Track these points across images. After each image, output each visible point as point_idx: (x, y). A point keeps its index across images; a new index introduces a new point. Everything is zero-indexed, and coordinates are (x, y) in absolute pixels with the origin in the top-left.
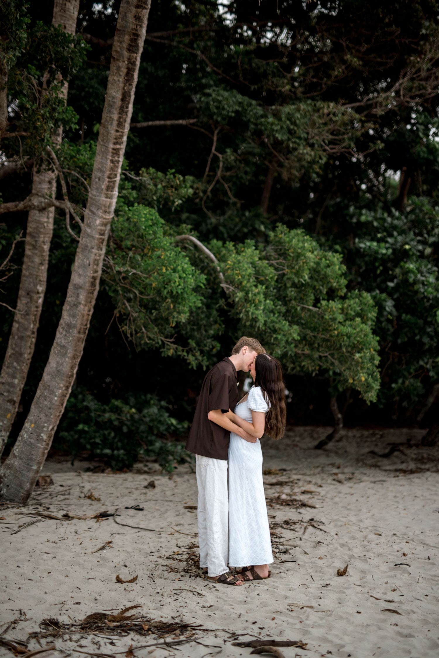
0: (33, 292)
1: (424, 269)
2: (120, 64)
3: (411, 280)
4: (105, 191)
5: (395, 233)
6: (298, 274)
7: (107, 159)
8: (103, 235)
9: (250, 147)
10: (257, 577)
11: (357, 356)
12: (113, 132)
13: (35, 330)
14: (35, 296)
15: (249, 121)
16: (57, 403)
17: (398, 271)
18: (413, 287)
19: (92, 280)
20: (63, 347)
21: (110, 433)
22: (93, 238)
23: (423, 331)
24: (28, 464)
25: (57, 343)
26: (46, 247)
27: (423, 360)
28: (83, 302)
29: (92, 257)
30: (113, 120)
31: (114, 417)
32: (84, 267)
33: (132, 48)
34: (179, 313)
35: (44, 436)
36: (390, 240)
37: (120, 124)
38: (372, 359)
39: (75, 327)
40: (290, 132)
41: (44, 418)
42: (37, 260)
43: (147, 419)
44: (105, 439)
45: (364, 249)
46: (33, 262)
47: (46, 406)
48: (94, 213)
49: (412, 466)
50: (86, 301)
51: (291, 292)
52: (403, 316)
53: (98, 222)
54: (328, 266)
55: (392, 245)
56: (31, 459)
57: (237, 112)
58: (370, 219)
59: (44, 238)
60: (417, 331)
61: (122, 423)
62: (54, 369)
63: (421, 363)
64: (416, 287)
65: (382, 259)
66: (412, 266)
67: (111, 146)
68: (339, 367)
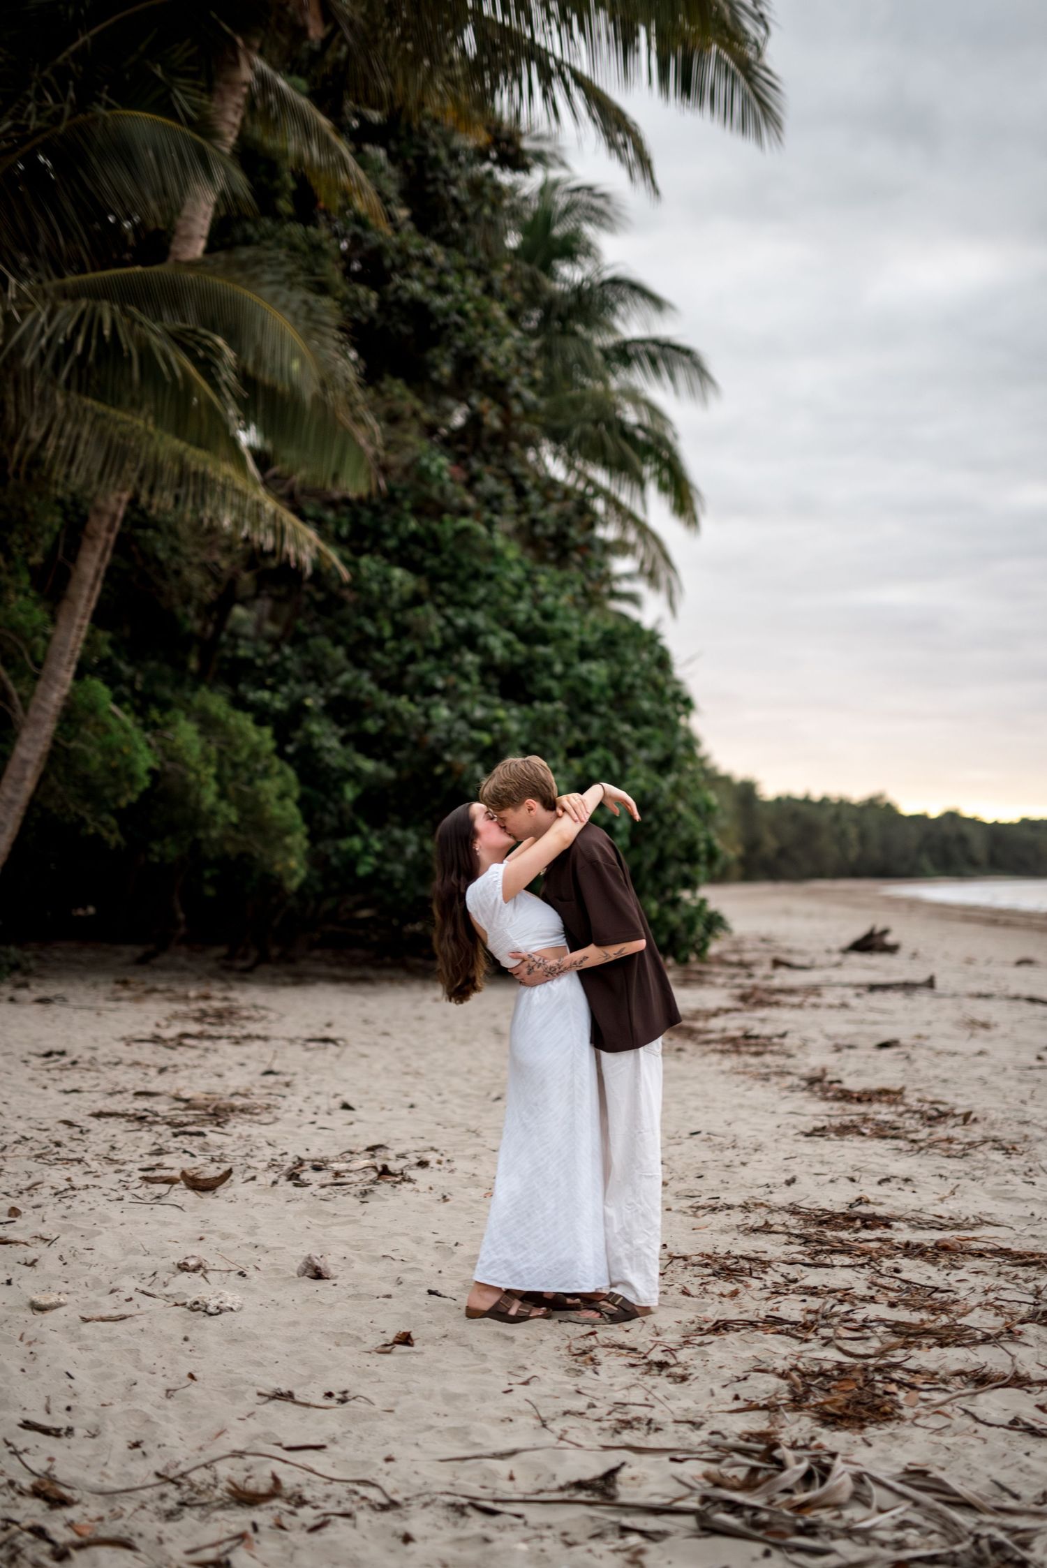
1: (328, 732)
2: (95, 542)
3: (315, 746)
5: (291, 681)
6: (237, 752)
8: (56, 709)
11: (287, 840)
18: (317, 754)
19: (40, 755)
22: (46, 712)
23: (324, 808)
33: (110, 530)
36: (284, 689)
37: (89, 600)
38: (301, 844)
48: (49, 687)
51: (228, 772)
53: (53, 695)
54: (263, 742)
55: (287, 696)
58: (250, 654)
64: (320, 755)
66: (316, 727)
68: (257, 849)
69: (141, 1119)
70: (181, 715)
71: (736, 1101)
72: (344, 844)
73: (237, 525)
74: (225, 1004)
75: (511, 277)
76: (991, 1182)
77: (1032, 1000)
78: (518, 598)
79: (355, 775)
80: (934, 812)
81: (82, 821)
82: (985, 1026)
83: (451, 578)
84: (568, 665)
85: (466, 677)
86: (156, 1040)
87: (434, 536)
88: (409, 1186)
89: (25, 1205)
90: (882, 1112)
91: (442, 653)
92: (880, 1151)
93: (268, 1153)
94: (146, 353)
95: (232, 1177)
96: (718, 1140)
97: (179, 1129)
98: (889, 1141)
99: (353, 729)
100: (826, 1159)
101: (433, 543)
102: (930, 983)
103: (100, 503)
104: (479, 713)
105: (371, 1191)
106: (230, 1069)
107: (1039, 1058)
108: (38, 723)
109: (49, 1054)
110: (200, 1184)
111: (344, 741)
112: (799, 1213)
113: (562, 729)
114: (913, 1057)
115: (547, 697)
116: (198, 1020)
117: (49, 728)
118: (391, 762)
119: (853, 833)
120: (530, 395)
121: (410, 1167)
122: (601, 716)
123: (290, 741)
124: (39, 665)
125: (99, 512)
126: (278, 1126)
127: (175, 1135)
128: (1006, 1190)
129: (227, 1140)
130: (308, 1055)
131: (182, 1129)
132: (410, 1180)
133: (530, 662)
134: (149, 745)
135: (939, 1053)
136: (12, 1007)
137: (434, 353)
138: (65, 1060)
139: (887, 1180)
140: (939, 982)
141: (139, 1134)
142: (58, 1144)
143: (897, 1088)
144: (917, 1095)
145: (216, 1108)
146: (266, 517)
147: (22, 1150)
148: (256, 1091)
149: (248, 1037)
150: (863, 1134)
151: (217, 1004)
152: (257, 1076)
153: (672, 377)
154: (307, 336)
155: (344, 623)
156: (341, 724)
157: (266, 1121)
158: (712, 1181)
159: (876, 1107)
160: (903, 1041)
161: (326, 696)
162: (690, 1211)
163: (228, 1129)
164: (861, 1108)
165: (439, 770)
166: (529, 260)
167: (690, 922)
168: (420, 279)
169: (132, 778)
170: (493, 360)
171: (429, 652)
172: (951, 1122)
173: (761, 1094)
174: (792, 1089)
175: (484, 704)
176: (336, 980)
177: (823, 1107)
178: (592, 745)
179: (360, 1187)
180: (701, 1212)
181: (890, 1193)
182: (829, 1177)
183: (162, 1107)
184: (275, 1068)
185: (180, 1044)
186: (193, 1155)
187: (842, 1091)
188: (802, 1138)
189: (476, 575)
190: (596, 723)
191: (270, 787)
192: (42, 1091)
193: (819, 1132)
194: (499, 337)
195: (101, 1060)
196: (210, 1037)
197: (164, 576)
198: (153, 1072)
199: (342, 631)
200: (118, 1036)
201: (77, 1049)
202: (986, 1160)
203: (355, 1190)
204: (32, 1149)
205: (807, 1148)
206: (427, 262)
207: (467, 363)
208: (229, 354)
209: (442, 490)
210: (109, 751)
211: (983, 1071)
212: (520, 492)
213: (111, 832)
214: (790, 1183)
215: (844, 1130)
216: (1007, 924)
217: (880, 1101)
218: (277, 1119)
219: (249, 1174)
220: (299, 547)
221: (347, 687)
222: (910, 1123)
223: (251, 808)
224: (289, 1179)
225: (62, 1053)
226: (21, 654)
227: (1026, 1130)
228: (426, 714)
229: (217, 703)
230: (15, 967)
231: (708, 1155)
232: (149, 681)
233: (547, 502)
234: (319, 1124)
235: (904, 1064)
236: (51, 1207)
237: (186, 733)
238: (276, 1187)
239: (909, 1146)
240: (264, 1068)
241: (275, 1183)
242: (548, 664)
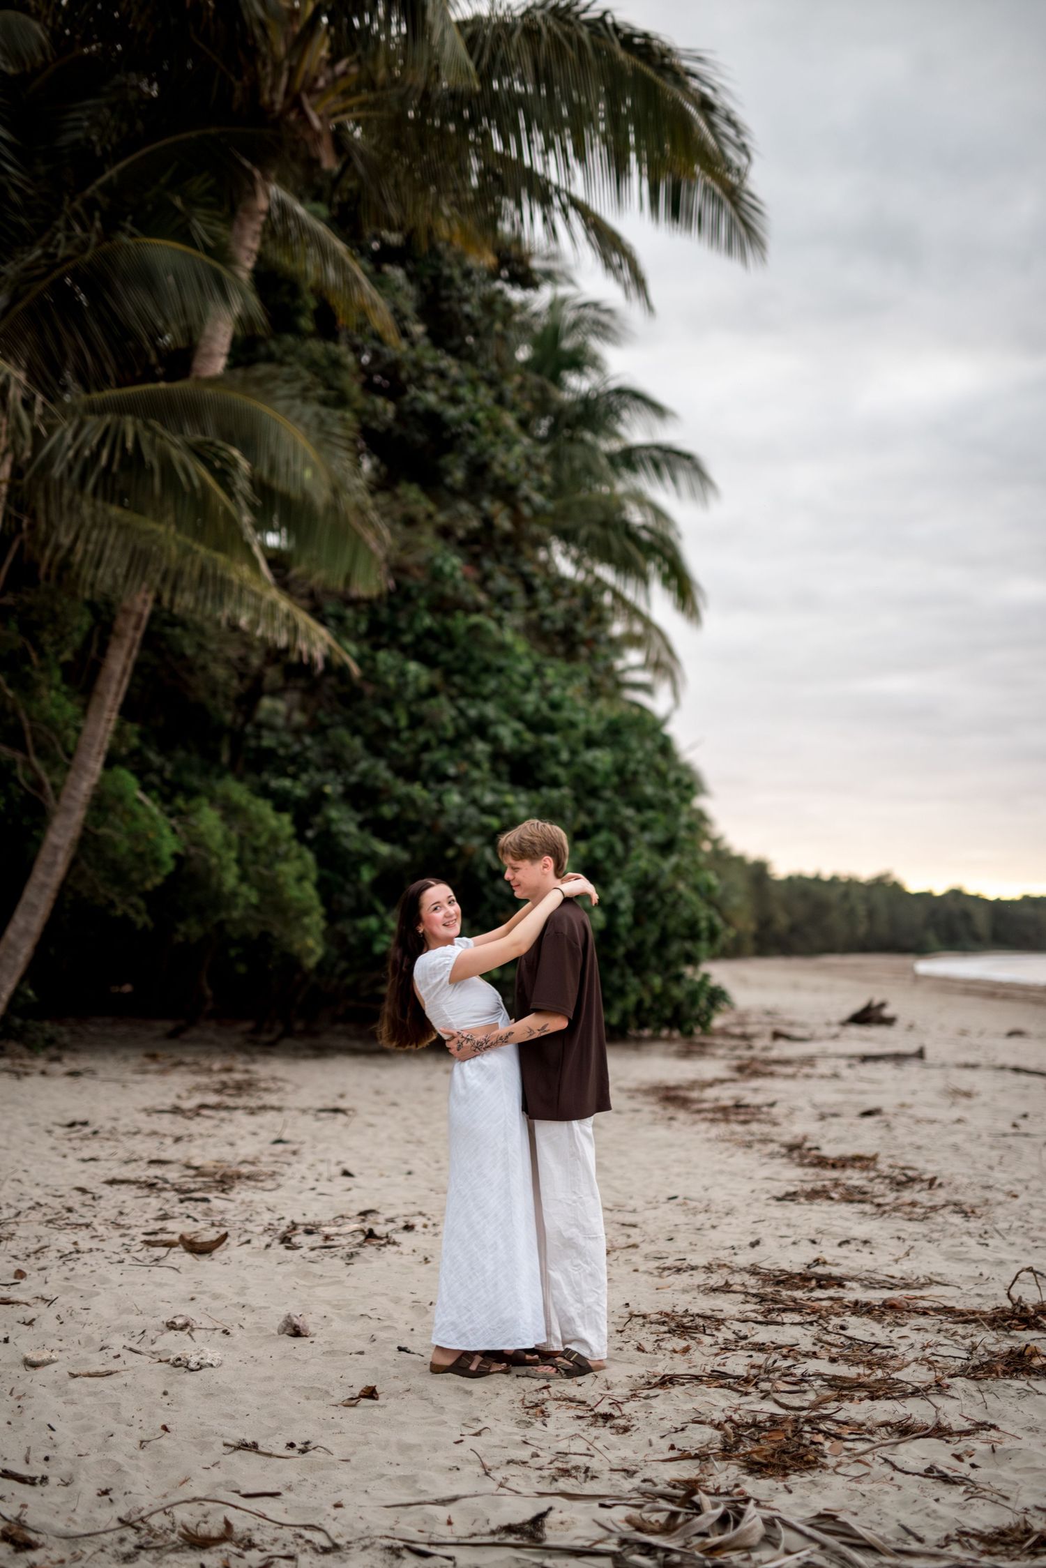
1: (345, 817)
2: (122, 640)
3: (333, 830)
4: (92, 756)
5: (310, 769)
6: (258, 837)
8: (86, 797)
11: (305, 920)
17: (318, 818)
18: (335, 838)
19: (70, 841)
20: (31, 905)
22: (76, 800)
23: (341, 889)
33: (136, 628)
36: (304, 777)
37: (117, 695)
38: (318, 924)
48: (79, 776)
50: (62, 861)
51: (249, 855)
53: (83, 785)
54: (283, 827)
64: (338, 839)
66: (334, 813)
68: (278, 928)
69: (151, 1186)
70: (204, 801)
71: (717, 1167)
72: (362, 924)
73: (254, 623)
74: (246, 1077)
75: (521, 388)
76: (946, 1244)
77: (1017, 1070)
78: (526, 689)
79: (372, 858)
80: (939, 890)
81: (112, 904)
82: (968, 1095)
83: (463, 671)
84: (574, 752)
85: (477, 765)
86: (176, 1110)
87: (448, 632)
88: (394, 1248)
89: (31, 1268)
90: (854, 1177)
91: (455, 742)
92: (846, 1215)
93: (267, 1218)
94: (167, 465)
95: (228, 1240)
96: (692, 1204)
97: (185, 1194)
98: (855, 1205)
99: (369, 814)
100: (793, 1222)
101: (446, 638)
102: (920, 1054)
103: (126, 603)
104: (489, 799)
105: (357, 1253)
106: (242, 1138)
107: (1015, 1126)
108: (68, 811)
109: (72, 1125)
110: (197, 1247)
111: (361, 826)
112: (759, 1274)
113: (568, 814)
114: (893, 1125)
115: (555, 783)
116: (218, 1092)
117: (79, 815)
118: (406, 846)
119: (861, 910)
120: (538, 498)
121: (396, 1231)
122: (607, 801)
123: (310, 826)
124: (70, 756)
125: (126, 612)
126: (280, 1192)
127: (182, 1201)
128: (960, 1252)
129: (230, 1205)
130: (319, 1124)
131: (188, 1195)
132: (394, 1243)
133: (538, 750)
134: (174, 831)
135: (918, 1121)
136: (41, 1079)
137: (447, 460)
138: (87, 1130)
139: (847, 1242)
140: (929, 1053)
141: (148, 1200)
142: (70, 1210)
143: (869, 1154)
144: (890, 1161)
145: (224, 1175)
146: (280, 616)
147: (36, 1216)
148: (264, 1159)
149: (264, 1108)
150: (832, 1199)
151: (238, 1076)
152: (267, 1145)
153: (674, 480)
154: (318, 446)
155: (362, 714)
156: (357, 808)
157: (270, 1187)
158: (681, 1243)
159: (849, 1172)
160: (885, 1110)
161: (345, 784)
162: (656, 1272)
163: (232, 1195)
164: (834, 1174)
165: (451, 853)
166: (539, 371)
167: (693, 997)
168: (435, 390)
169: (157, 862)
170: (504, 466)
171: (442, 741)
172: (917, 1187)
173: (742, 1160)
174: (772, 1155)
175: (494, 791)
176: (354, 1052)
177: (798, 1173)
178: (597, 828)
179: (347, 1250)
180: (666, 1273)
181: (848, 1254)
182: (792, 1240)
183: (173, 1174)
184: (285, 1137)
185: (198, 1115)
186: (195, 1220)
187: (818, 1157)
188: (773, 1202)
189: (487, 668)
190: (601, 808)
191: (288, 870)
192: (60, 1159)
193: (791, 1197)
194: (510, 444)
195: (122, 1129)
196: (227, 1108)
197: (191, 670)
198: (169, 1141)
199: (360, 721)
200: (140, 1107)
201: (100, 1120)
202: (946, 1222)
203: (341, 1252)
204: (45, 1214)
205: (777, 1211)
206: (442, 375)
207: (479, 469)
208: (244, 465)
209: (456, 588)
210: (136, 836)
211: (958, 1139)
212: (530, 590)
213: (138, 912)
214: (754, 1244)
215: (814, 1195)
216: (1006, 997)
217: (853, 1167)
218: (279, 1186)
219: (244, 1239)
220: (312, 644)
221: (364, 774)
222: (879, 1187)
223: (270, 891)
224: (282, 1242)
225: (85, 1124)
226: (53, 745)
227: (988, 1194)
228: (439, 800)
229: (238, 791)
230: (50, 1042)
231: (680, 1219)
232: (177, 771)
233: (555, 598)
234: (319, 1190)
235: (883, 1132)
236: (55, 1269)
237: (209, 819)
238: (269, 1250)
239: (874, 1210)
240: (275, 1137)
241: (268, 1246)
242: (555, 752)
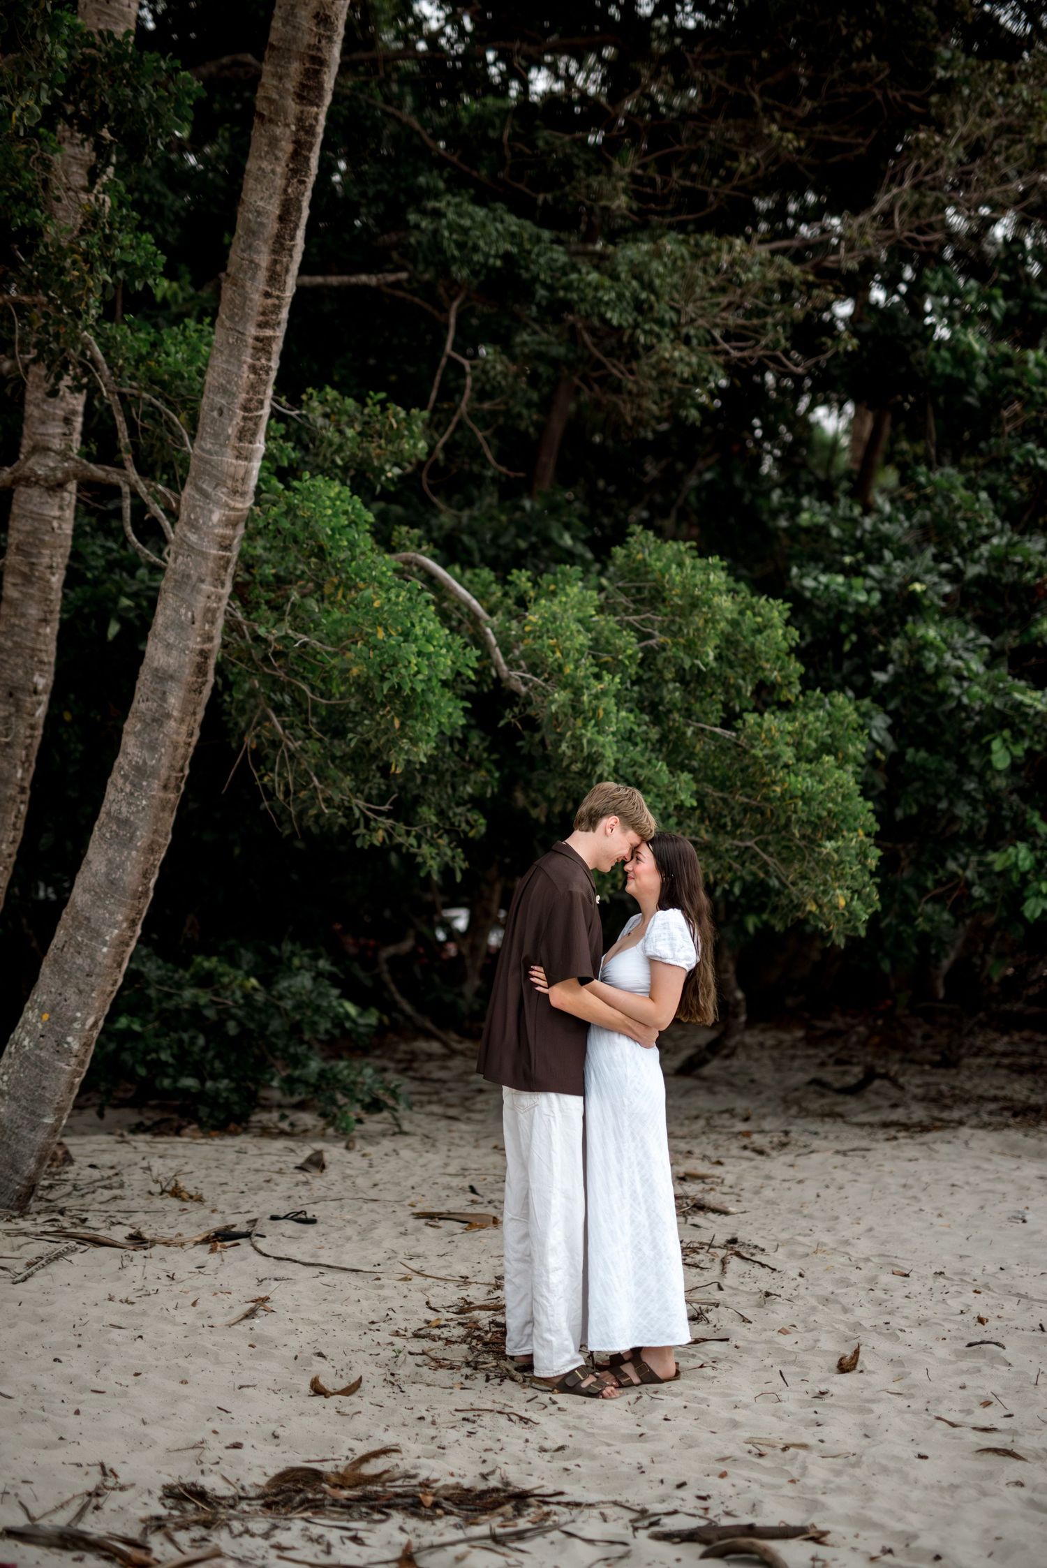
0: (23, 689)
1: (958, 641)
2: (278, 131)
3: (930, 667)
4: (234, 441)
5: (888, 555)
6: (690, 647)
7: (240, 363)
8: (227, 548)
9: (540, 343)
10: (650, 1378)
11: (830, 845)
12: (257, 297)
13: (27, 784)
14: (28, 701)
15: (535, 279)
16: (108, 962)
17: (898, 644)
18: (935, 683)
19: (198, 659)
20: (125, 823)
21: (193, 1040)
22: (204, 555)
23: (955, 789)
24: (33, 1113)
25: (108, 813)
26: (57, 580)
27: (955, 859)
28: (175, 713)
29: (200, 603)
30: (257, 266)
31: (204, 997)
32: (182, 627)
33: (308, 92)
34: (414, 741)
35: (74, 1043)
36: (874, 570)
38: (863, 855)
39: (154, 774)
40: (640, 307)
41: (73, 999)
42: (34, 612)
43: (288, 1004)
44: (182, 1055)
45: (814, 590)
46: (23, 615)
47: (80, 968)
48: (206, 495)
49: (919, 1113)
50: (183, 711)
51: (673, 693)
52: (910, 752)
53: (216, 517)
54: (759, 630)
55: (879, 581)
56: (41, 1100)
57: (506, 257)
58: (821, 519)
59: (51, 557)
60: (941, 790)
61: (225, 1014)
62: (102, 879)
63: (952, 865)
64: (941, 685)
65: (856, 615)
66: (932, 633)
67: (252, 331)
68: (780, 874)
72: (998, 860)
99: (1011, 640)
108: (188, 585)
117: (216, 595)
156: (988, 625)
161: (954, 578)
221: (999, 561)
